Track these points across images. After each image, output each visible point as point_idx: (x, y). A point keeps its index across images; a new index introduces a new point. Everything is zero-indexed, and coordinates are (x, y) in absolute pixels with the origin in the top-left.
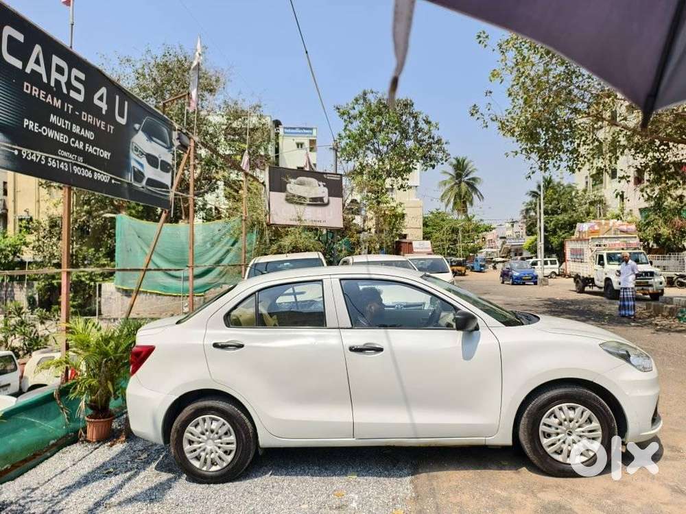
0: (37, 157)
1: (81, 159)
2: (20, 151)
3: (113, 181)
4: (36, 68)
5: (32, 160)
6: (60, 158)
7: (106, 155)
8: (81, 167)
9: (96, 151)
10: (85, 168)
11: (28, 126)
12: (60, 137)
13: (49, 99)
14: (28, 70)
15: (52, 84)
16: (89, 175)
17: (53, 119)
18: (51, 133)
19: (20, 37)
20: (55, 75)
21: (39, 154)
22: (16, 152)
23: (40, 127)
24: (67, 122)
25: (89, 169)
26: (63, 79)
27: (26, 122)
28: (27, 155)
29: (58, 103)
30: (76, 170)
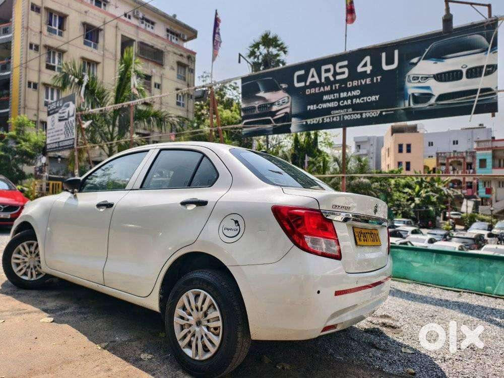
0: (316, 121)
1: (351, 110)
2: (306, 122)
3: (384, 113)
4: (313, 79)
5: (314, 123)
6: (333, 115)
7: (373, 98)
8: (350, 114)
9: (362, 100)
10: (354, 114)
11: (310, 109)
12: (331, 105)
13: (322, 89)
14: (308, 84)
15: (323, 80)
16: (359, 116)
17: (325, 98)
18: (325, 106)
19: (302, 72)
20: (324, 75)
21: (318, 119)
22: (304, 123)
23: (317, 106)
24: (335, 95)
25: (357, 114)
26: (330, 75)
27: (309, 107)
28: (311, 122)
29: (328, 88)
30: (346, 117)
